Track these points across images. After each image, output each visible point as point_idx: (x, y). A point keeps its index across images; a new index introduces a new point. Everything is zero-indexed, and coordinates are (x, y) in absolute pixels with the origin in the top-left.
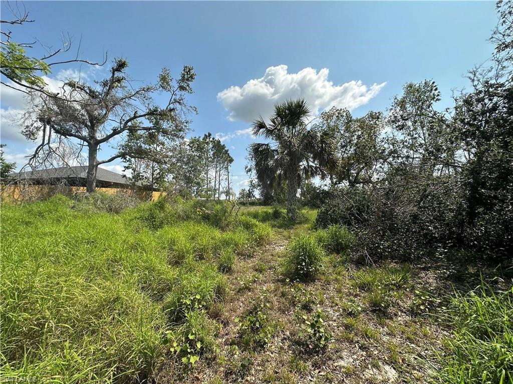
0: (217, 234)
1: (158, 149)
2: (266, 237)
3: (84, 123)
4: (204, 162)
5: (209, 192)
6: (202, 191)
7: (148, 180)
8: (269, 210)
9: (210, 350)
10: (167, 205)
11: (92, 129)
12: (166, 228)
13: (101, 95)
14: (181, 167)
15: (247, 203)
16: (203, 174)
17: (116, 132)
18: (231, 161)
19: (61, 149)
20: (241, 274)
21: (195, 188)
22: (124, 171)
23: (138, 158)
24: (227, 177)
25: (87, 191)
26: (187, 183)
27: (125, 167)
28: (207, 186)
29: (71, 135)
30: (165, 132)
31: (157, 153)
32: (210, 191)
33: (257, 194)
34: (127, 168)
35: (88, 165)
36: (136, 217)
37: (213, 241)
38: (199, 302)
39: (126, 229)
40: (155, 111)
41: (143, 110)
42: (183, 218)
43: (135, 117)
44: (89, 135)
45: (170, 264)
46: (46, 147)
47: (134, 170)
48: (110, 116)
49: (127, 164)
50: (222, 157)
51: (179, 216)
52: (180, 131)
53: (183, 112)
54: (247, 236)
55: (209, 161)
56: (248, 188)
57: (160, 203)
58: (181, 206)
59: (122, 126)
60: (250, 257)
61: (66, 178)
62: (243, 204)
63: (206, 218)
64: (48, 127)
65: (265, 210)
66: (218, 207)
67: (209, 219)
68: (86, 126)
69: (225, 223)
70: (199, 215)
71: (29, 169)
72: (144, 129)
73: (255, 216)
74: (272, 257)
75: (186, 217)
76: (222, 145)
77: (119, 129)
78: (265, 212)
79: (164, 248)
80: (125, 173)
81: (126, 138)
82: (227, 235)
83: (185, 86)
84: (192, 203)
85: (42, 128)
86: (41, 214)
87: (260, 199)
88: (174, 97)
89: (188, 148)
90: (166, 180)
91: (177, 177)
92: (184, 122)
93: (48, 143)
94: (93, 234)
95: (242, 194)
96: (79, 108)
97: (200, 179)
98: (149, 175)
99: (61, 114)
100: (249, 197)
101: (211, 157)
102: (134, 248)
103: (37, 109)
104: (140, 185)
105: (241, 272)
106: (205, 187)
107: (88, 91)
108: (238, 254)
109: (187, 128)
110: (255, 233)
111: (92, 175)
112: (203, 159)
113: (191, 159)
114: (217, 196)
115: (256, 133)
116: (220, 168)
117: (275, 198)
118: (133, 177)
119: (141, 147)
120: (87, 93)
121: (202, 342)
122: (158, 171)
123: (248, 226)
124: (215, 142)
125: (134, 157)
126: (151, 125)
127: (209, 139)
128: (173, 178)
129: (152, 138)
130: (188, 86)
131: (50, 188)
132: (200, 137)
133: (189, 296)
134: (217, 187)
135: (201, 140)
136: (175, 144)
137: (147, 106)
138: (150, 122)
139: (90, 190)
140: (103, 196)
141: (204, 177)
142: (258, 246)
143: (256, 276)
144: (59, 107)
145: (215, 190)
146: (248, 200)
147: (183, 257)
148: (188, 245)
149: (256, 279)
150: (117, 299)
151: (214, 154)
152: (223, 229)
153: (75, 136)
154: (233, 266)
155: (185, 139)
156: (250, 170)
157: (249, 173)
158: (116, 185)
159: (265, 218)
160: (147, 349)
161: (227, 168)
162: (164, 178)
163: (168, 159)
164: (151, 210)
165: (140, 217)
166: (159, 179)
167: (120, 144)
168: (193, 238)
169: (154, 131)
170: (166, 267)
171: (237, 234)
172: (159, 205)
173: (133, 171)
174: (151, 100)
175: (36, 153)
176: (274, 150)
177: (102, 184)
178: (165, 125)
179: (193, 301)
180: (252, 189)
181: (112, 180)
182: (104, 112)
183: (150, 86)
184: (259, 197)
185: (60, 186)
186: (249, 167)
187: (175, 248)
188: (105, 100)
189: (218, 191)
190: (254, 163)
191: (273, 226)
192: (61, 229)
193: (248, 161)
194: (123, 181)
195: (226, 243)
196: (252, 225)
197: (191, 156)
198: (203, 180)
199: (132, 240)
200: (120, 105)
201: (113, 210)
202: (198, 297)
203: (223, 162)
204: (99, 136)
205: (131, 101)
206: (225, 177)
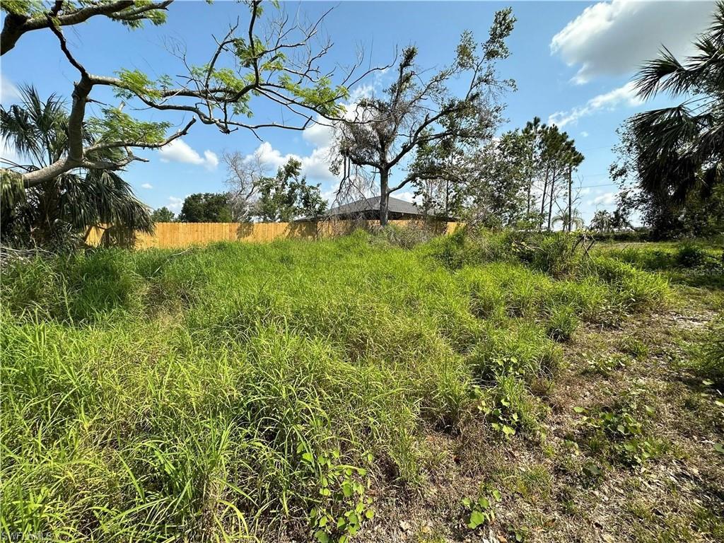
0: (546, 283)
1: (454, 162)
2: (655, 299)
3: (375, 146)
4: (524, 172)
5: (530, 220)
6: (519, 218)
7: (441, 207)
8: (669, 249)
9: (530, 431)
10: (467, 239)
11: (383, 152)
12: (467, 268)
13: (389, 106)
14: (486, 183)
15: (608, 237)
16: (521, 192)
17: (406, 149)
18: (579, 159)
19: (358, 180)
20: (590, 350)
21: (507, 214)
22: (414, 198)
23: (430, 178)
24: (568, 191)
25: (381, 224)
26: (495, 207)
27: (415, 193)
28: (528, 210)
29: (365, 163)
30: (464, 134)
31: (453, 168)
32: (532, 217)
33: (636, 219)
34: (417, 193)
35: (380, 195)
36: (429, 254)
37: (538, 293)
38: (516, 367)
39: (420, 267)
40: (451, 106)
41: (436, 110)
42: (489, 258)
43: (427, 123)
44: (380, 159)
45: (473, 313)
46: (347, 181)
47: (425, 195)
48: (400, 130)
49: (417, 189)
50: (560, 156)
51: (484, 254)
52: (487, 126)
53: (491, 95)
54: (607, 293)
55: (533, 168)
56: (615, 208)
57: (457, 235)
58: (487, 240)
59: (412, 139)
60: (610, 326)
61: (363, 212)
62: (601, 238)
63: (526, 258)
64: (347, 158)
65: (656, 249)
66: (550, 241)
67: (531, 260)
68: (377, 149)
69: (559, 267)
70: (515, 253)
71: (337, 205)
72: (437, 136)
73: (630, 258)
74: (664, 336)
75: (493, 256)
76: (561, 133)
77: (409, 145)
78: (656, 253)
79: (465, 293)
80: (415, 200)
81: (416, 155)
82: (565, 286)
83: (496, 49)
84: (503, 235)
85: (343, 161)
86: (347, 248)
87: (642, 229)
88: (478, 74)
89: (498, 152)
90: (464, 205)
91: (480, 200)
92: (492, 112)
93: (348, 177)
94: (390, 269)
95: (600, 220)
96: (370, 129)
97: (516, 199)
98: (442, 200)
99: (356, 142)
100: (615, 225)
101: (537, 161)
102: (430, 287)
103: (338, 142)
104: (433, 214)
105: (589, 347)
106: (525, 211)
107: (377, 106)
108: (585, 319)
109: (498, 119)
110: (627, 288)
111: (384, 205)
112: (522, 166)
113: (502, 168)
114: (545, 225)
115: (647, 90)
116: (554, 178)
117: (686, 227)
118: (424, 205)
119: (433, 162)
120: (376, 108)
121: (520, 417)
122: (454, 193)
123: (608, 275)
124: (546, 132)
125: (426, 179)
126: (445, 129)
127: (536, 128)
128: (474, 202)
129: (447, 147)
130: (501, 46)
131: (352, 222)
132: (517, 130)
133: (501, 356)
134: (547, 210)
135: (520, 134)
136: (478, 149)
137: (440, 102)
138: (443, 126)
139: (384, 223)
140: (395, 229)
141: (523, 195)
142: (631, 312)
143: (624, 359)
144: (354, 134)
145: (543, 215)
146: (613, 232)
147: (491, 308)
148: (498, 293)
149: (623, 365)
150: (419, 336)
151: (543, 154)
152: (556, 276)
153: (369, 163)
154: (574, 335)
155: (494, 139)
156: (623, 172)
157: (619, 179)
158: (407, 216)
159: (655, 264)
160: (451, 395)
161: (568, 176)
162: (461, 203)
163: (467, 174)
164: (447, 246)
165: (435, 254)
166: (455, 205)
167: (410, 163)
168: (505, 285)
169: (448, 136)
170: (467, 316)
171: (585, 286)
172: (457, 239)
173: (424, 197)
174: (445, 92)
175: (341, 188)
176: (699, 117)
177: (394, 215)
178: (463, 124)
179: (507, 364)
180: (624, 210)
181: (403, 211)
182: (394, 127)
183: (444, 70)
184: (641, 226)
185: (360, 219)
186: (620, 166)
187: (479, 294)
188: (393, 111)
189: (547, 218)
190: (633, 157)
191: (675, 281)
192: (364, 262)
193: (620, 154)
194: (414, 211)
195: (562, 299)
196: (620, 275)
197: (502, 164)
198: (521, 201)
199: (427, 278)
200: (409, 112)
201: (406, 245)
202: (514, 360)
203: (562, 166)
204: (389, 159)
205: (422, 103)
206: (564, 191)
